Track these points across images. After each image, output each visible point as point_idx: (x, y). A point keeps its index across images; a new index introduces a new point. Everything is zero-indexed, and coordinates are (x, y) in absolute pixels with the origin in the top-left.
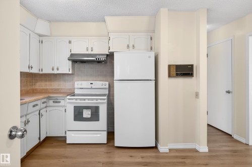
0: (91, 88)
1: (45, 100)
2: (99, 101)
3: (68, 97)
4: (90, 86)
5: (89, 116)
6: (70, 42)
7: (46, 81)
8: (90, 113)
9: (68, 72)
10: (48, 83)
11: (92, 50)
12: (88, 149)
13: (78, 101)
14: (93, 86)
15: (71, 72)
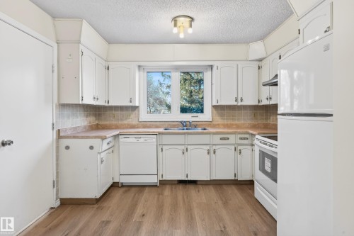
3: (257, 137)
5: (269, 170)
6: (280, 57)
8: (270, 165)
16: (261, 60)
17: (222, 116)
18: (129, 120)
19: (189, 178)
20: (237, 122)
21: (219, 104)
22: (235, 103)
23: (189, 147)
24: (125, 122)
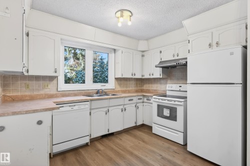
0: (180, 91)
1: (141, 97)
2: (176, 103)
3: (154, 97)
4: (178, 89)
5: (168, 115)
6: (161, 52)
7: (149, 84)
8: (169, 112)
9: (159, 77)
10: (150, 85)
11: (178, 56)
12: (163, 142)
13: (160, 101)
14: (182, 89)
15: (161, 77)
16: (143, 52)
17: (120, 85)
18: (46, 90)
19: (110, 132)
20: (128, 89)
21: (123, 77)
22: (132, 77)
23: (110, 109)
24: (42, 92)
